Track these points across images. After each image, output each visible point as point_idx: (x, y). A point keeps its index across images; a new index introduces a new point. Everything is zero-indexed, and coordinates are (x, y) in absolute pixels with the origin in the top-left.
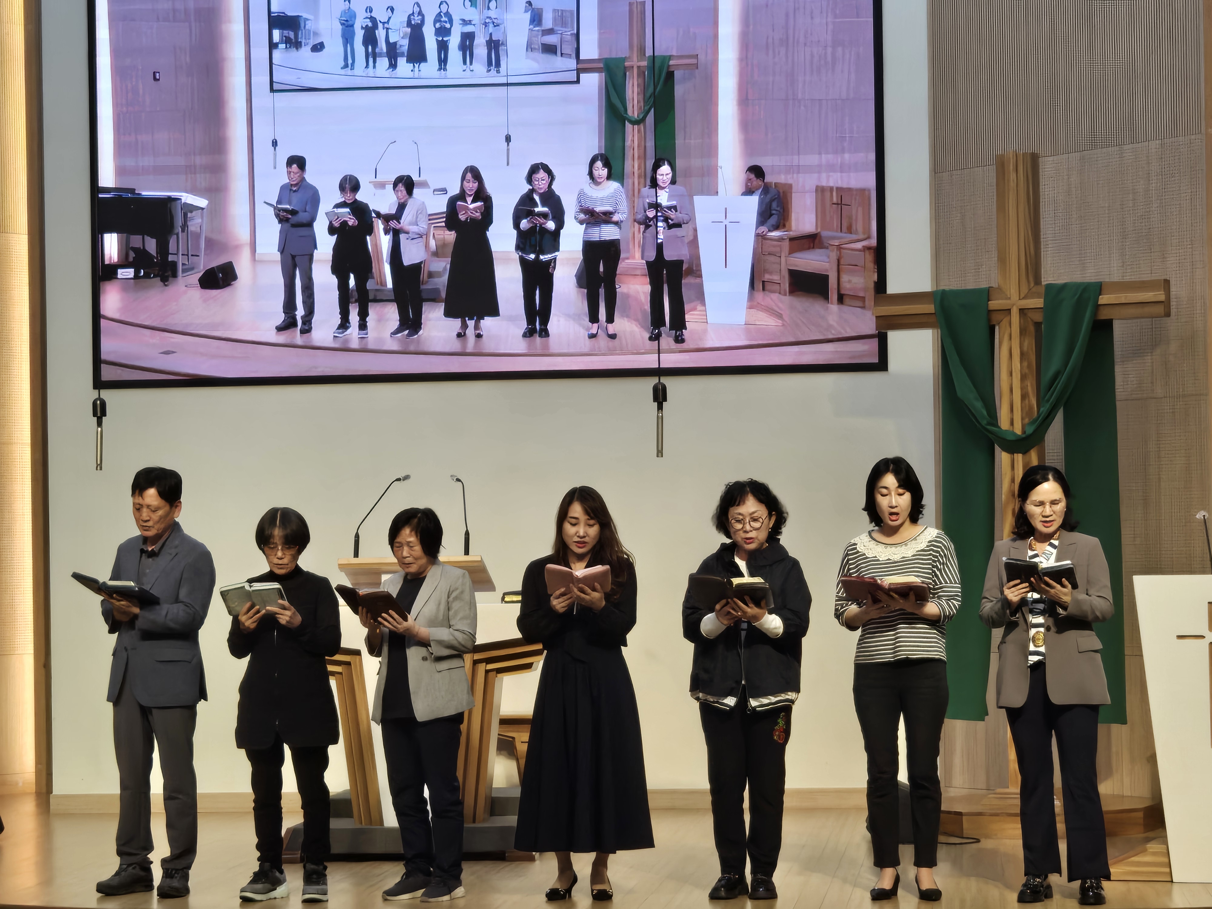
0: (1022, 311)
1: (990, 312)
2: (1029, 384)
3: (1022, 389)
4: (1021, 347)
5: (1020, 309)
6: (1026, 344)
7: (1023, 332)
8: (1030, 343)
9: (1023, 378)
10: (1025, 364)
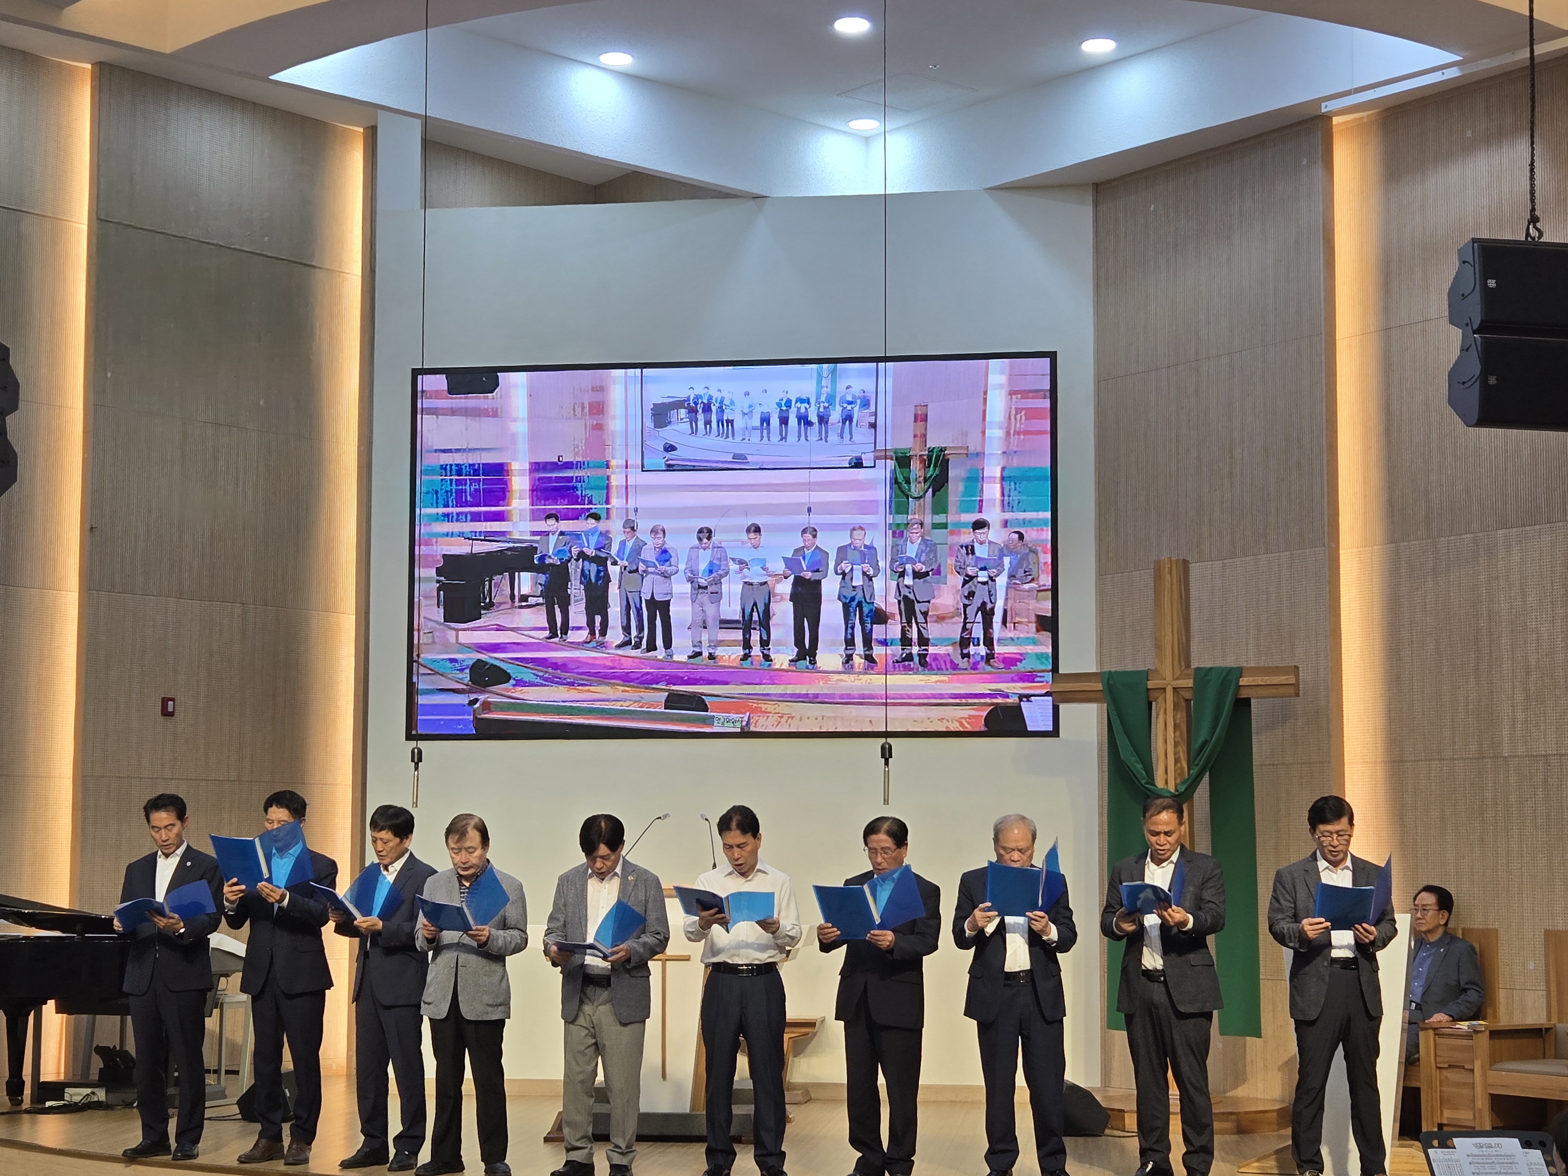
0: (1175, 689)
1: (1148, 690)
2: (1181, 749)
3: (1175, 754)
4: (1174, 720)
5: (1174, 688)
6: (1179, 716)
7: (1176, 707)
8: (1181, 716)
9: (1176, 744)
10: (1178, 733)
